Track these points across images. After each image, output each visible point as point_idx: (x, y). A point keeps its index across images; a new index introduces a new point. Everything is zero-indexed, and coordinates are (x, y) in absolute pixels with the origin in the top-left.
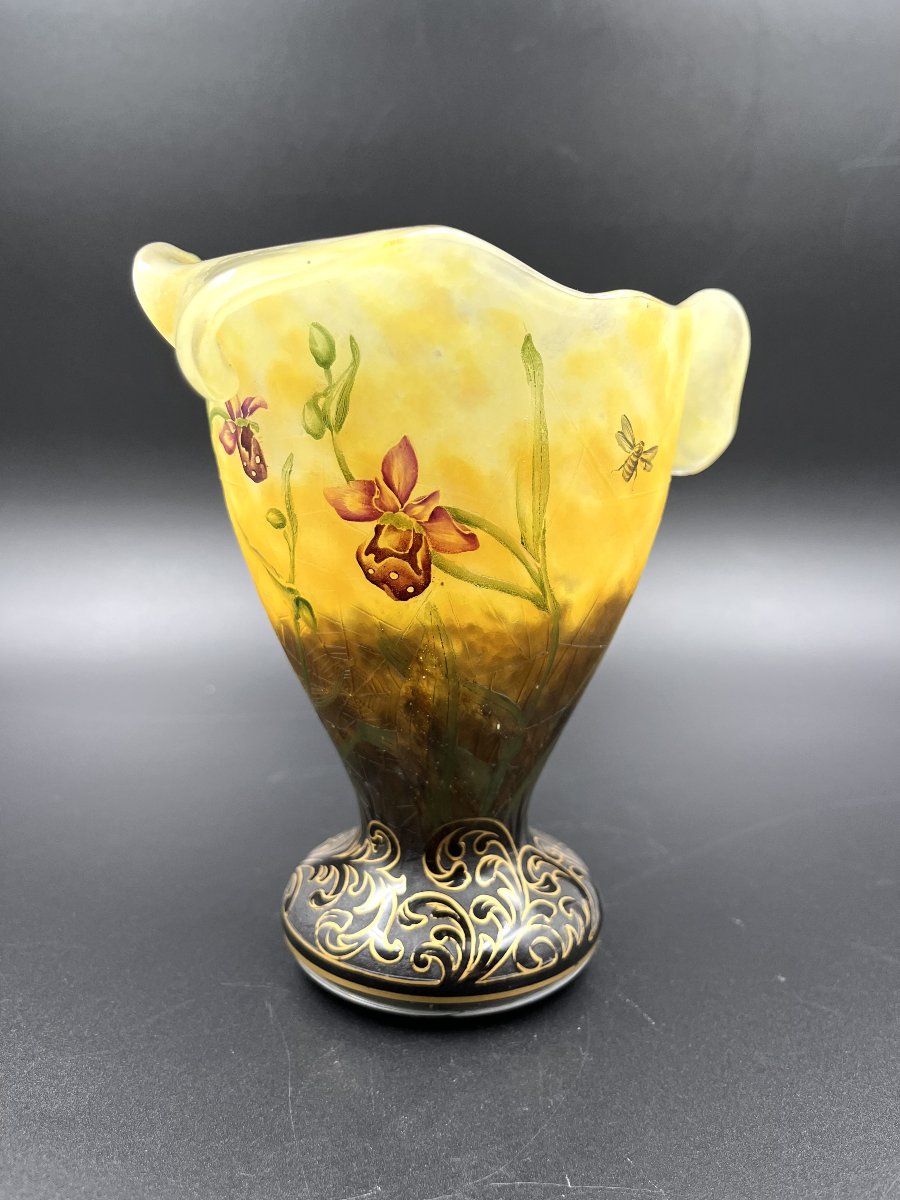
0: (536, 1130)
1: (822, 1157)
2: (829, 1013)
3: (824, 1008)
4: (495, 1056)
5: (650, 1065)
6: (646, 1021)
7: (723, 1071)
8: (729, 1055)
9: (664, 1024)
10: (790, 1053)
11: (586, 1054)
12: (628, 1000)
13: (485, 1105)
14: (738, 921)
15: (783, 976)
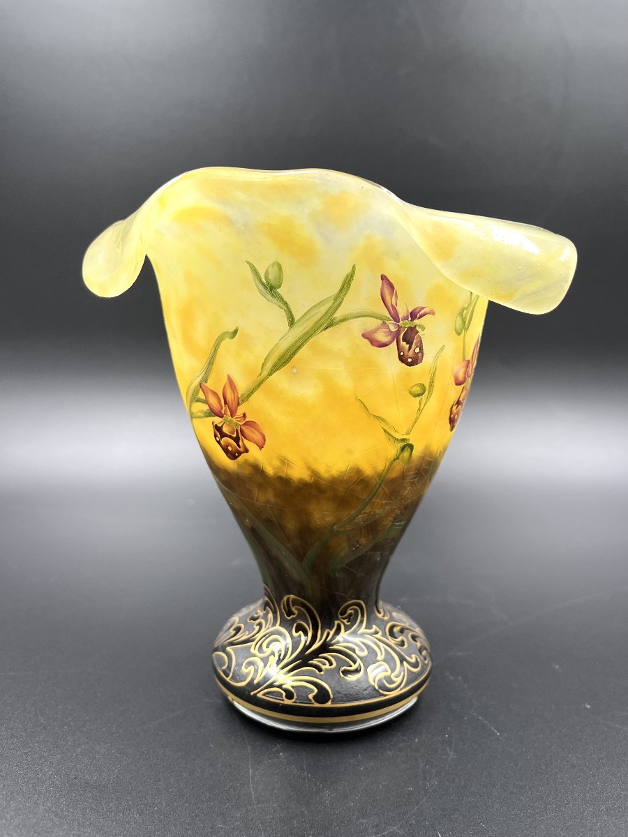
0: (418, 804)
1: (615, 825)
2: (620, 729)
3: (617, 726)
4: (389, 753)
5: (496, 762)
6: (493, 732)
7: (547, 766)
8: (551, 756)
9: (506, 735)
10: (593, 756)
11: (452, 753)
12: (480, 718)
13: (382, 785)
14: (557, 667)
15: (589, 704)
